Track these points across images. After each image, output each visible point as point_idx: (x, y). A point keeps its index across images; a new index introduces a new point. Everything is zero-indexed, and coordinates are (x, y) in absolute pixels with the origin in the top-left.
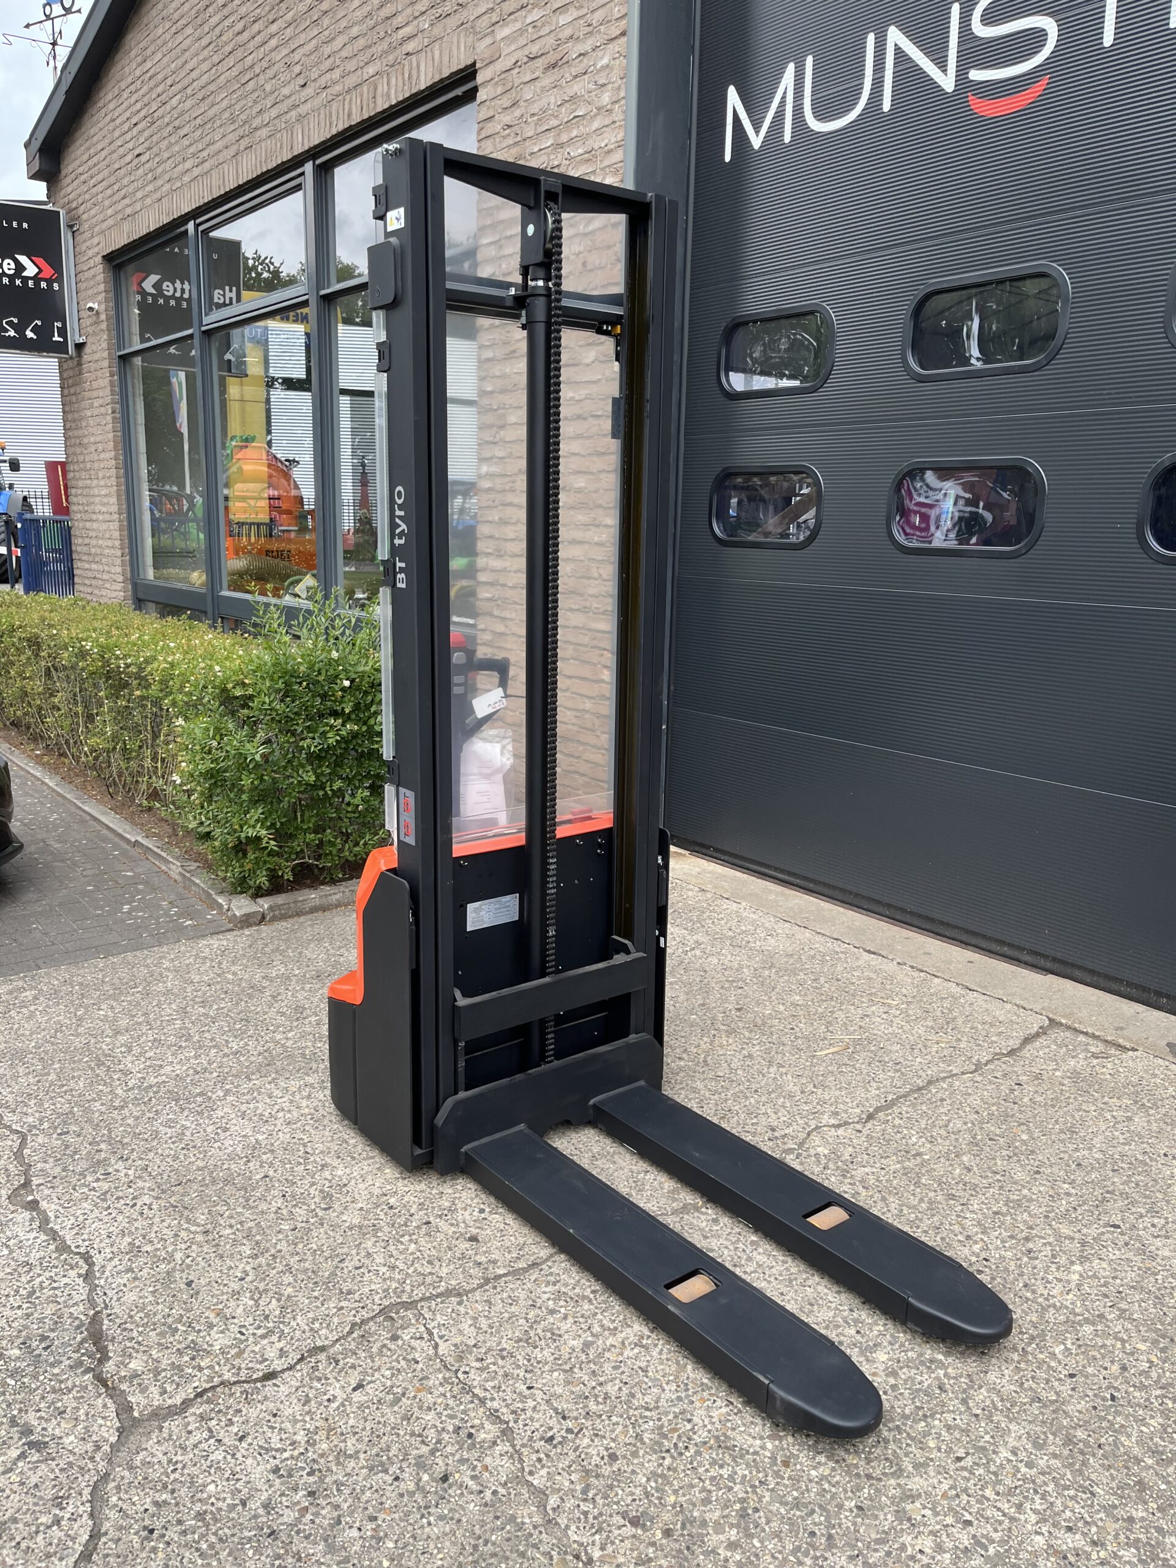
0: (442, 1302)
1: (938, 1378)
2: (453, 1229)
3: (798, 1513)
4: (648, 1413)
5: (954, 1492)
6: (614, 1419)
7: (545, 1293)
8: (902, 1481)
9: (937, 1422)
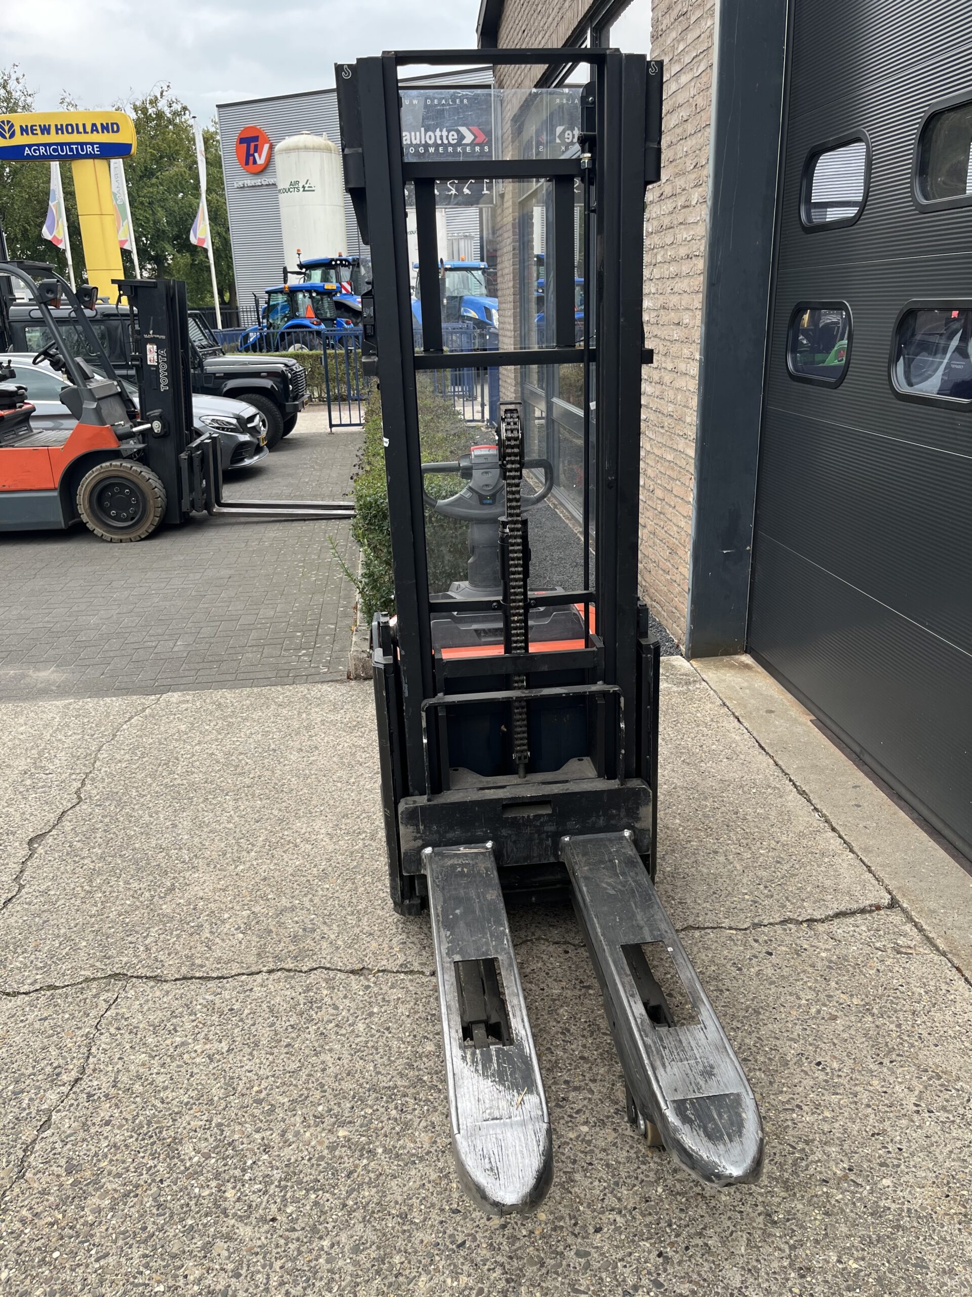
0: (145, 983)
1: (356, 1166)
2: (208, 935)
3: (155, 1211)
4: (159, 1105)
5: (259, 1250)
6: (138, 1099)
7: (204, 999)
8: (240, 1225)
9: (313, 1196)
